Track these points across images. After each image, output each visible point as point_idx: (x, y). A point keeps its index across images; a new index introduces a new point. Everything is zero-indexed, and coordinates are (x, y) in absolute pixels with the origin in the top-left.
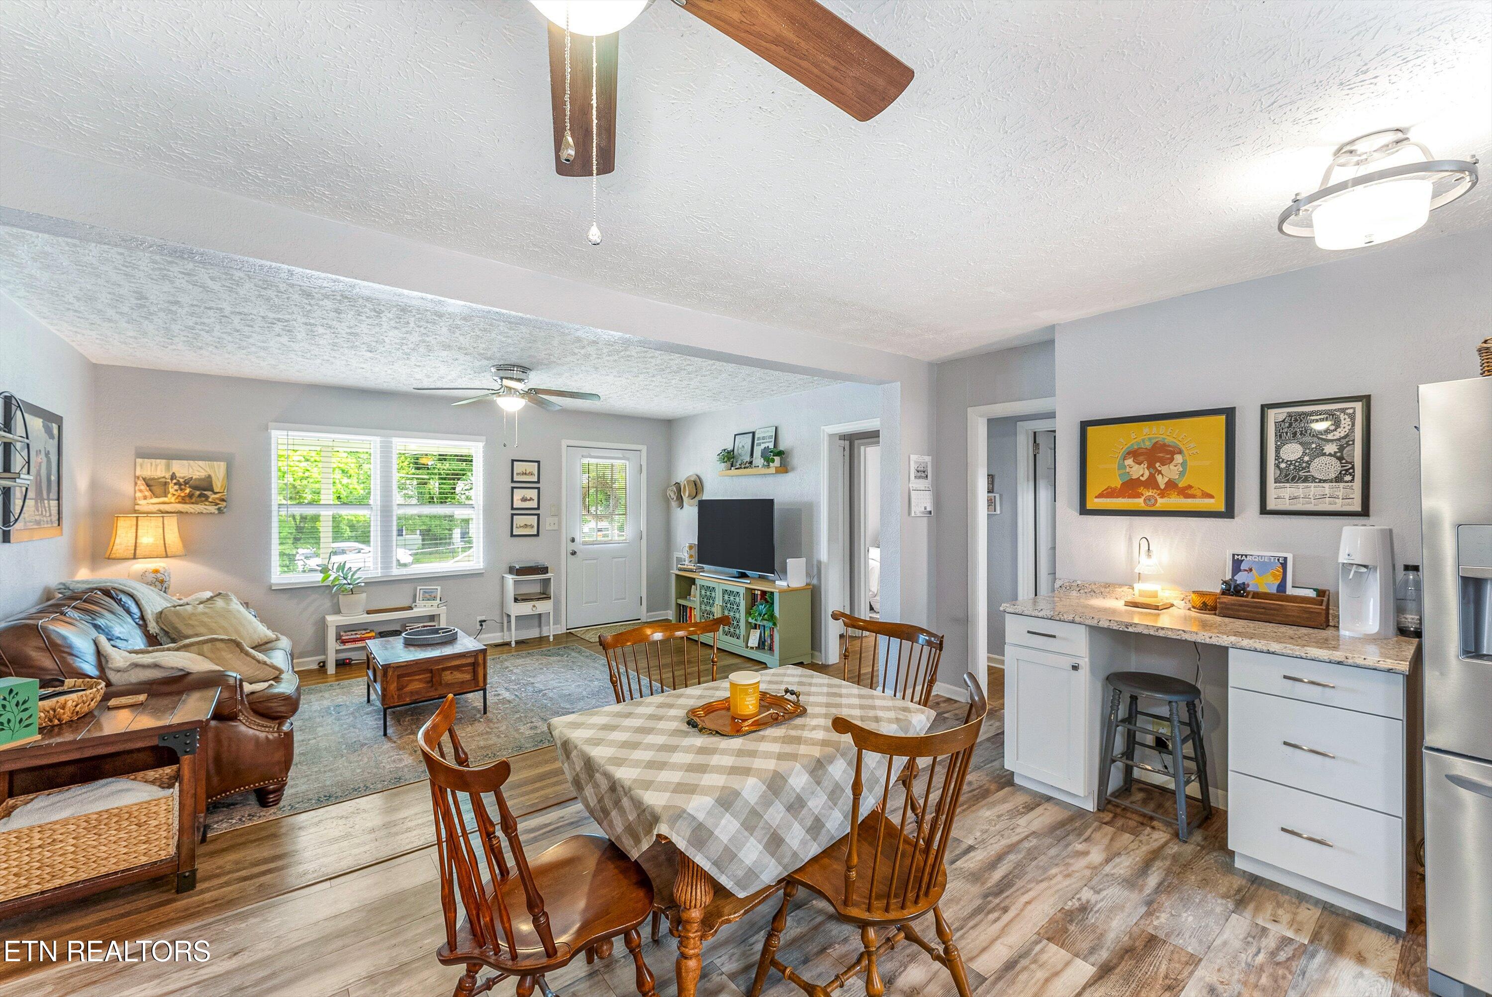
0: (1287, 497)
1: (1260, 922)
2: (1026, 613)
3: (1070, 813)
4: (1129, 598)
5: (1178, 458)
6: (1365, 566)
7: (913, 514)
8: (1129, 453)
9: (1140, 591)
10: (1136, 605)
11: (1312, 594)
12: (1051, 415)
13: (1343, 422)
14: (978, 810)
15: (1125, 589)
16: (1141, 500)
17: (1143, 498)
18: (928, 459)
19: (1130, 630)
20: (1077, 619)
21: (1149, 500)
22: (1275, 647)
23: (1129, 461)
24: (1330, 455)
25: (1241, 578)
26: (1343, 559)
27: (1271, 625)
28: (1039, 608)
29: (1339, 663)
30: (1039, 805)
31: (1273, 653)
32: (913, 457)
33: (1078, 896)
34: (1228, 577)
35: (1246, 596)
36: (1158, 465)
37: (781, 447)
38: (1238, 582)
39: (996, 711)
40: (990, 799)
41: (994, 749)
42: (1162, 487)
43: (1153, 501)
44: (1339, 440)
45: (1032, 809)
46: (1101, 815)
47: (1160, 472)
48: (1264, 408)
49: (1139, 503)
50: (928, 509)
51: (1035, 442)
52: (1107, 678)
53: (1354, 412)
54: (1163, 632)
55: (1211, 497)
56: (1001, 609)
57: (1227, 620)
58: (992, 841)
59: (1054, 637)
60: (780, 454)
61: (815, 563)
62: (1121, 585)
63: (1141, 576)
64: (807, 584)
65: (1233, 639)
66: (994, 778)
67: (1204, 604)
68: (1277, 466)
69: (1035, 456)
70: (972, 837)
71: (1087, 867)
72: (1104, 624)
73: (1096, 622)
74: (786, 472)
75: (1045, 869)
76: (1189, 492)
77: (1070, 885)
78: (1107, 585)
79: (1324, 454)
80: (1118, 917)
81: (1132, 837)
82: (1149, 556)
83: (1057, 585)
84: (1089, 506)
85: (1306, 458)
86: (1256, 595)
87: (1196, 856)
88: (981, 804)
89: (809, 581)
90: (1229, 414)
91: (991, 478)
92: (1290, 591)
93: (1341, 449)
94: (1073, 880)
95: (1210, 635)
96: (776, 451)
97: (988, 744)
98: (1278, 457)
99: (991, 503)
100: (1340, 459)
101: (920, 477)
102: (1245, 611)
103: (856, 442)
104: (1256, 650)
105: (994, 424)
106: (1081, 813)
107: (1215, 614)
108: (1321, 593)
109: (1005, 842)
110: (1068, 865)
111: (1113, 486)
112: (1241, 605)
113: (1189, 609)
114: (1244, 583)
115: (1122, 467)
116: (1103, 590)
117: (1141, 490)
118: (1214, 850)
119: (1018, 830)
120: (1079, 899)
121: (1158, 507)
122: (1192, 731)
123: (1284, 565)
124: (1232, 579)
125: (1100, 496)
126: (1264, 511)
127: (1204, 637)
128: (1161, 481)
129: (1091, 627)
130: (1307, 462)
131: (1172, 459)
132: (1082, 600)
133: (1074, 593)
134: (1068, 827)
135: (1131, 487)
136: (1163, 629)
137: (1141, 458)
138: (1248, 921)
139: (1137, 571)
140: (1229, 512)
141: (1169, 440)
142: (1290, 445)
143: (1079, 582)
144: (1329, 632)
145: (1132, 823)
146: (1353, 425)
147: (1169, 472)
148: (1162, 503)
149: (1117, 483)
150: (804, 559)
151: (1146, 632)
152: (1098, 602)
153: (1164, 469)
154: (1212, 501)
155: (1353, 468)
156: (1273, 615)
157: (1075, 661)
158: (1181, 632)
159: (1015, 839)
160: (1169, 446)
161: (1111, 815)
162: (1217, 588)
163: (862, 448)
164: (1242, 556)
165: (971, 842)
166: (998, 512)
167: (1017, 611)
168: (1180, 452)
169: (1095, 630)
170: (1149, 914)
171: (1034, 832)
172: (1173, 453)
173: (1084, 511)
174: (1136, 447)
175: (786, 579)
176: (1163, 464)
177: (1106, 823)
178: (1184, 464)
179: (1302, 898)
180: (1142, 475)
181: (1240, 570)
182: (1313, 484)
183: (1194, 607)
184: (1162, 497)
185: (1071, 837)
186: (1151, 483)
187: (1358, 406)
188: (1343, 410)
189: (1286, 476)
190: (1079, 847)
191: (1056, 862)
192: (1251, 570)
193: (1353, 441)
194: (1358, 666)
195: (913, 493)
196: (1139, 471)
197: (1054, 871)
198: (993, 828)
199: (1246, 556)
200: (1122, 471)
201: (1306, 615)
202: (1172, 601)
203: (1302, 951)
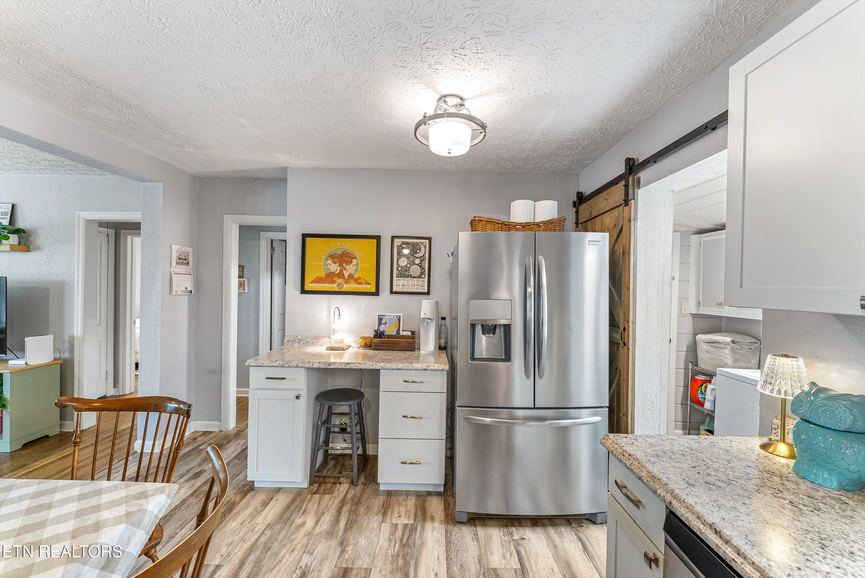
0: (401, 285)
1: (394, 522)
2: (265, 364)
3: (293, 495)
4: (328, 345)
5: (354, 261)
6: (430, 319)
7: (174, 293)
8: (329, 256)
9: (334, 340)
10: (332, 349)
11: (409, 334)
12: (283, 229)
13: (422, 249)
14: (225, 525)
15: (326, 339)
16: (335, 285)
17: (337, 284)
18: (189, 250)
19: (331, 367)
20: (300, 364)
21: (340, 285)
22: (401, 366)
23: (330, 262)
24: (417, 264)
25: (382, 328)
26: (422, 316)
27: (395, 352)
28: (274, 360)
29: (425, 370)
30: (272, 499)
31: (400, 369)
32: (175, 248)
33: (299, 566)
34: (376, 328)
35: (385, 338)
36: (344, 264)
37: (21, 224)
38: (381, 331)
39: (242, 432)
40: (235, 511)
41: (240, 464)
42: (346, 277)
43: (341, 286)
44: (420, 257)
45: (267, 504)
46: (312, 487)
47: (345, 269)
48: (393, 238)
49: (334, 287)
50: (189, 289)
51: (272, 246)
52: (316, 398)
53: (426, 245)
54: (349, 365)
55: (369, 284)
56: (247, 364)
57: (377, 352)
58: (236, 551)
59: (284, 379)
60: (18, 231)
61: (66, 338)
62: (324, 337)
63: (335, 331)
64: (55, 359)
65: (382, 364)
66: (239, 489)
67: (366, 344)
68: (397, 269)
69: (272, 255)
70: (218, 556)
71: (305, 536)
72: (316, 366)
73: (311, 365)
74: (28, 250)
75: (277, 554)
76: (359, 281)
77: (294, 558)
78: (316, 338)
79: (415, 264)
80: (325, 567)
81: (330, 495)
82: (339, 318)
83: (285, 341)
84: (306, 288)
85: (409, 266)
86: (389, 337)
87: (363, 492)
88: (228, 519)
89: (57, 356)
90: (378, 238)
91: (241, 268)
92: (402, 333)
93: (421, 262)
94: (296, 552)
95: (372, 363)
96: (12, 228)
97: (236, 461)
98: (398, 264)
99: (241, 285)
100: (421, 266)
101: (182, 264)
102: (384, 346)
103: (122, 232)
104: (392, 369)
105: (243, 229)
106: (300, 492)
107: (371, 349)
108: (413, 333)
109: (246, 546)
110: (293, 540)
111: (320, 276)
112: (382, 343)
113: (359, 348)
114: (383, 331)
115: (326, 264)
116: (313, 341)
117: (336, 279)
118: (370, 484)
119: (256, 530)
120: (301, 568)
121: (343, 290)
122: (359, 418)
123: (399, 320)
124: (378, 329)
125: (312, 282)
126: (392, 292)
127: (369, 365)
128: (346, 274)
129: (308, 369)
130: (409, 268)
131: (351, 262)
132: (301, 349)
133: (297, 345)
134: (292, 508)
135: (330, 277)
136: (348, 363)
137: (336, 260)
138: (389, 524)
139: (333, 328)
140: (376, 293)
141: (350, 251)
142: (402, 258)
143: (299, 337)
144: (416, 353)
145: (329, 485)
146: (425, 251)
147: (350, 269)
148: (346, 287)
149: (323, 275)
150: (51, 337)
151: (340, 367)
152: (311, 349)
153: (347, 267)
154: (370, 286)
155: (425, 271)
156: (395, 346)
157: (296, 393)
158: (358, 364)
159: (253, 539)
160: (350, 254)
161: (317, 485)
162: (372, 335)
163: (129, 238)
164: (382, 316)
165: (216, 562)
166: (246, 291)
167: (258, 364)
168: (355, 258)
169: (310, 370)
170: (343, 552)
171: (269, 524)
172: (352, 258)
173: (303, 291)
174: (333, 253)
175: (24, 357)
176: (347, 264)
177: (314, 493)
178: (357, 265)
179: (407, 493)
180: (336, 270)
181: (381, 324)
182: (411, 279)
183: (361, 346)
184: (346, 284)
185: (294, 515)
186: (341, 275)
187: (427, 241)
188: (422, 243)
189: (401, 274)
190: (299, 521)
191: (284, 544)
192: (386, 323)
193: (425, 258)
194: (432, 370)
195: (174, 276)
196: (335, 268)
197: (282, 553)
198: (237, 538)
199: (384, 316)
200: (326, 267)
201: (408, 345)
202: (350, 344)
203: (413, 529)
